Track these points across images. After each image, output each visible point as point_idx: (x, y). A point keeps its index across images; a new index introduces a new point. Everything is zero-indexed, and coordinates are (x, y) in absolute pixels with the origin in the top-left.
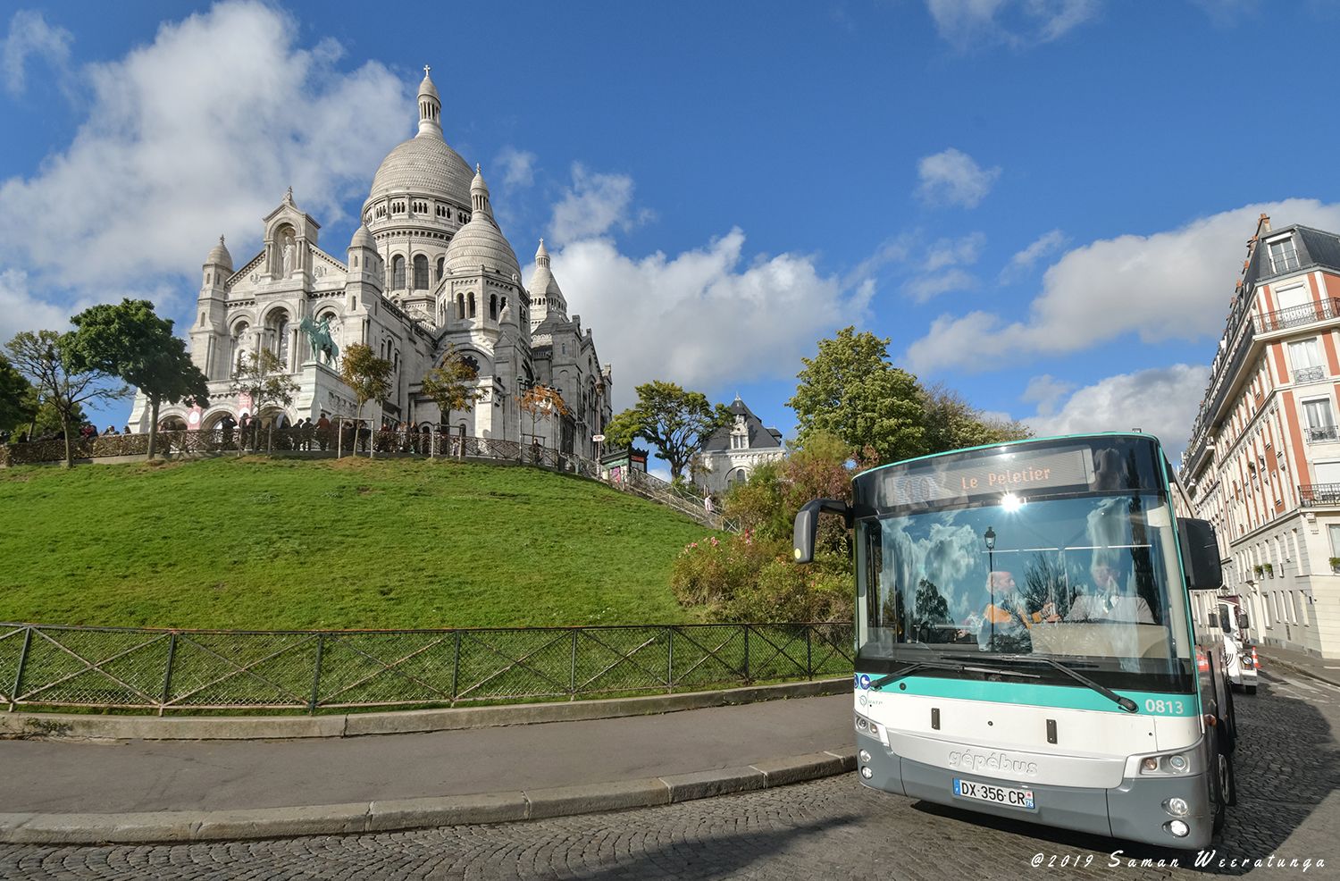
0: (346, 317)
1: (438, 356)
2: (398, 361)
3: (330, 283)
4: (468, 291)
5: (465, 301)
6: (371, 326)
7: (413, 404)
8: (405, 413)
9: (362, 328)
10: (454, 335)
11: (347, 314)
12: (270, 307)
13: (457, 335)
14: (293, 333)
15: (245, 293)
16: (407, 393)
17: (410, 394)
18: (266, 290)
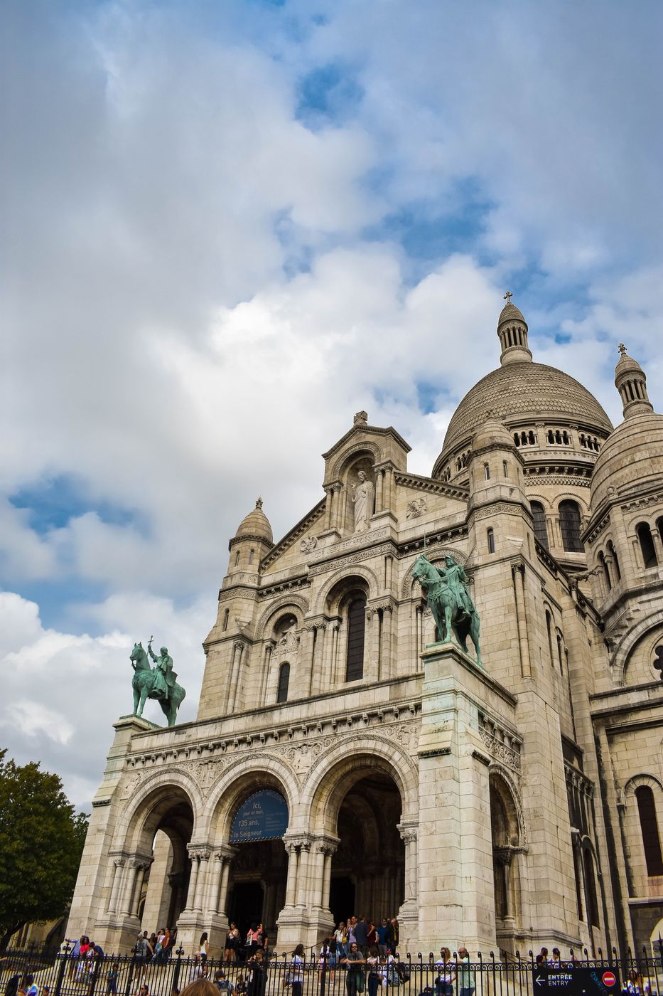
0: (477, 568)
1: (617, 641)
2: (563, 650)
3: (437, 521)
4: (656, 516)
5: (653, 533)
6: (527, 578)
7: (603, 738)
8: (590, 757)
9: (511, 582)
10: (645, 598)
11: (478, 561)
12: (334, 580)
13: (651, 596)
14: (376, 617)
15: (291, 569)
16: (587, 715)
17: (594, 717)
18: (327, 554)
